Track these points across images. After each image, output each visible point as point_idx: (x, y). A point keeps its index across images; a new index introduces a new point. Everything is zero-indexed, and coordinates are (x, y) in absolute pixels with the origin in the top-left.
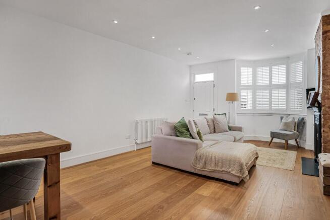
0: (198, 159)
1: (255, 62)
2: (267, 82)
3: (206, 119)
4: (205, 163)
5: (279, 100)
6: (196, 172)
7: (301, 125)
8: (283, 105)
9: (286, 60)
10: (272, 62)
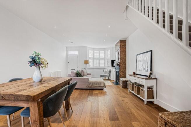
0: (89, 83)
1: (94, 48)
2: (98, 57)
4: (92, 84)
5: (102, 65)
6: (89, 88)
7: (110, 72)
8: (103, 66)
9: (104, 49)
10: (100, 50)
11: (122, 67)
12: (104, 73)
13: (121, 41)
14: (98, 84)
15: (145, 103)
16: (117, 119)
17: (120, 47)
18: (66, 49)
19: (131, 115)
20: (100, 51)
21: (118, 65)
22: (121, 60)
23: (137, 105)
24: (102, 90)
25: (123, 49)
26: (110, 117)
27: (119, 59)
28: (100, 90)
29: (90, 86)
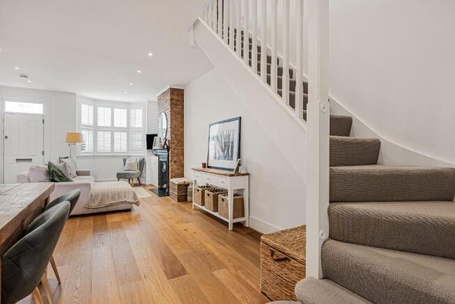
0: (93, 198)
4: (100, 198)
6: (91, 211)
7: (142, 164)
8: (124, 148)
10: (113, 105)
12: (126, 168)
13: (173, 91)
14: (119, 199)
15: (231, 227)
16: (183, 272)
17: (171, 105)
19: (208, 256)
20: (115, 110)
21: (166, 147)
22: (174, 136)
23: (217, 235)
24: (128, 213)
25: (177, 109)
26: (166, 272)
27: (169, 133)
28: (124, 214)
29: (94, 205)
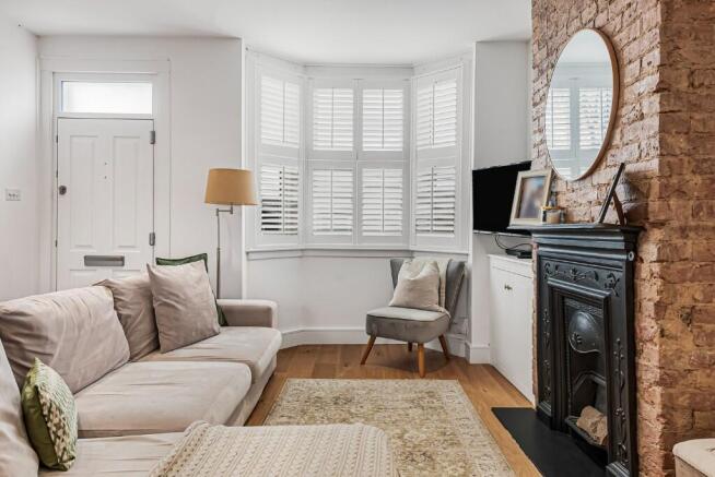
2: (345, 143)
3: (108, 285)
8: (394, 223)
9: (404, 72)
11: (690, 247)
12: (399, 296)
18: (39, 58)
20: (367, 94)
22: (681, 143)
